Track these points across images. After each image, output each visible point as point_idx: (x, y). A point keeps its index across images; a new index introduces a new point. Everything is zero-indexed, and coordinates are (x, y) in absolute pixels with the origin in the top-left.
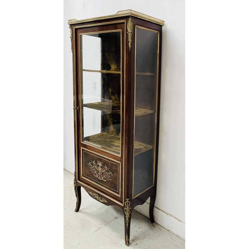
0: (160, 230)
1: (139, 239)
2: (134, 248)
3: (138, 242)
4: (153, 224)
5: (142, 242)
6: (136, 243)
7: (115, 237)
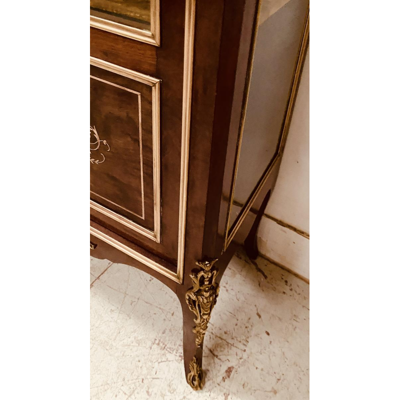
0: (288, 288)
1: (230, 341)
2: (226, 396)
3: (233, 362)
4: (255, 264)
5: (245, 356)
6: (224, 368)
7: (139, 342)
